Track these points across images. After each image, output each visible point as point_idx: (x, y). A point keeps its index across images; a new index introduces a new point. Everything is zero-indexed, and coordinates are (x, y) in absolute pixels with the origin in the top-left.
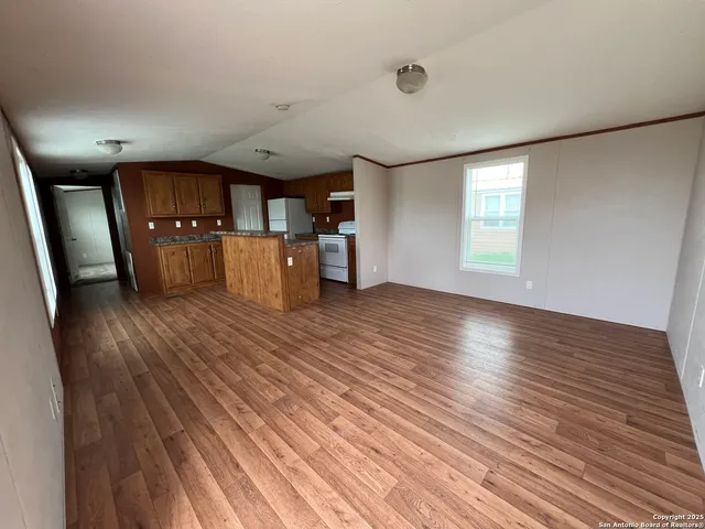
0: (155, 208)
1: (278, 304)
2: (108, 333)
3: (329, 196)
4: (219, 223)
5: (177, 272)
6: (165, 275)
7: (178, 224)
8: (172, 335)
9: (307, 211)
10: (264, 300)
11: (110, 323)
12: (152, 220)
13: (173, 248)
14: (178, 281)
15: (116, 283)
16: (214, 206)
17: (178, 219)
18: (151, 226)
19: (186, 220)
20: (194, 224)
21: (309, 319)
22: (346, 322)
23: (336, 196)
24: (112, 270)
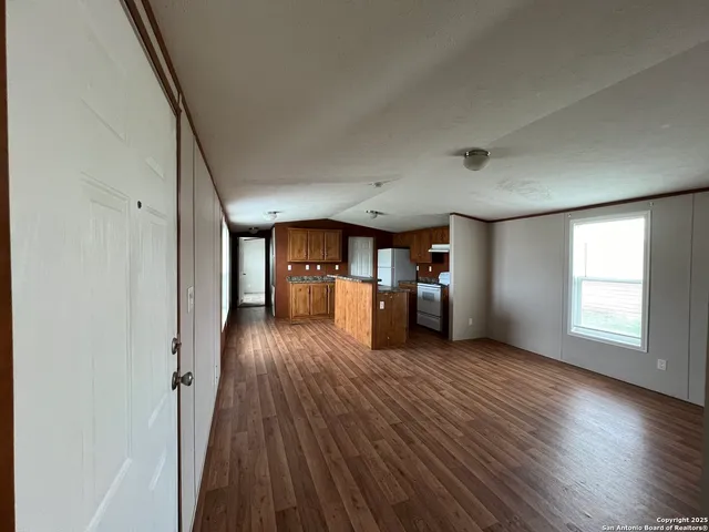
0: (293, 254)
1: (368, 341)
2: (251, 343)
3: (430, 248)
4: (337, 267)
5: (301, 306)
6: (293, 306)
7: (307, 267)
8: (287, 352)
9: (412, 260)
10: (359, 336)
11: (253, 336)
12: (290, 263)
13: (300, 286)
14: (301, 312)
15: (263, 309)
16: (335, 255)
17: (307, 263)
18: (290, 267)
19: (313, 264)
20: (319, 267)
21: (391, 359)
22: (422, 367)
23: (437, 248)
24: (262, 299)
